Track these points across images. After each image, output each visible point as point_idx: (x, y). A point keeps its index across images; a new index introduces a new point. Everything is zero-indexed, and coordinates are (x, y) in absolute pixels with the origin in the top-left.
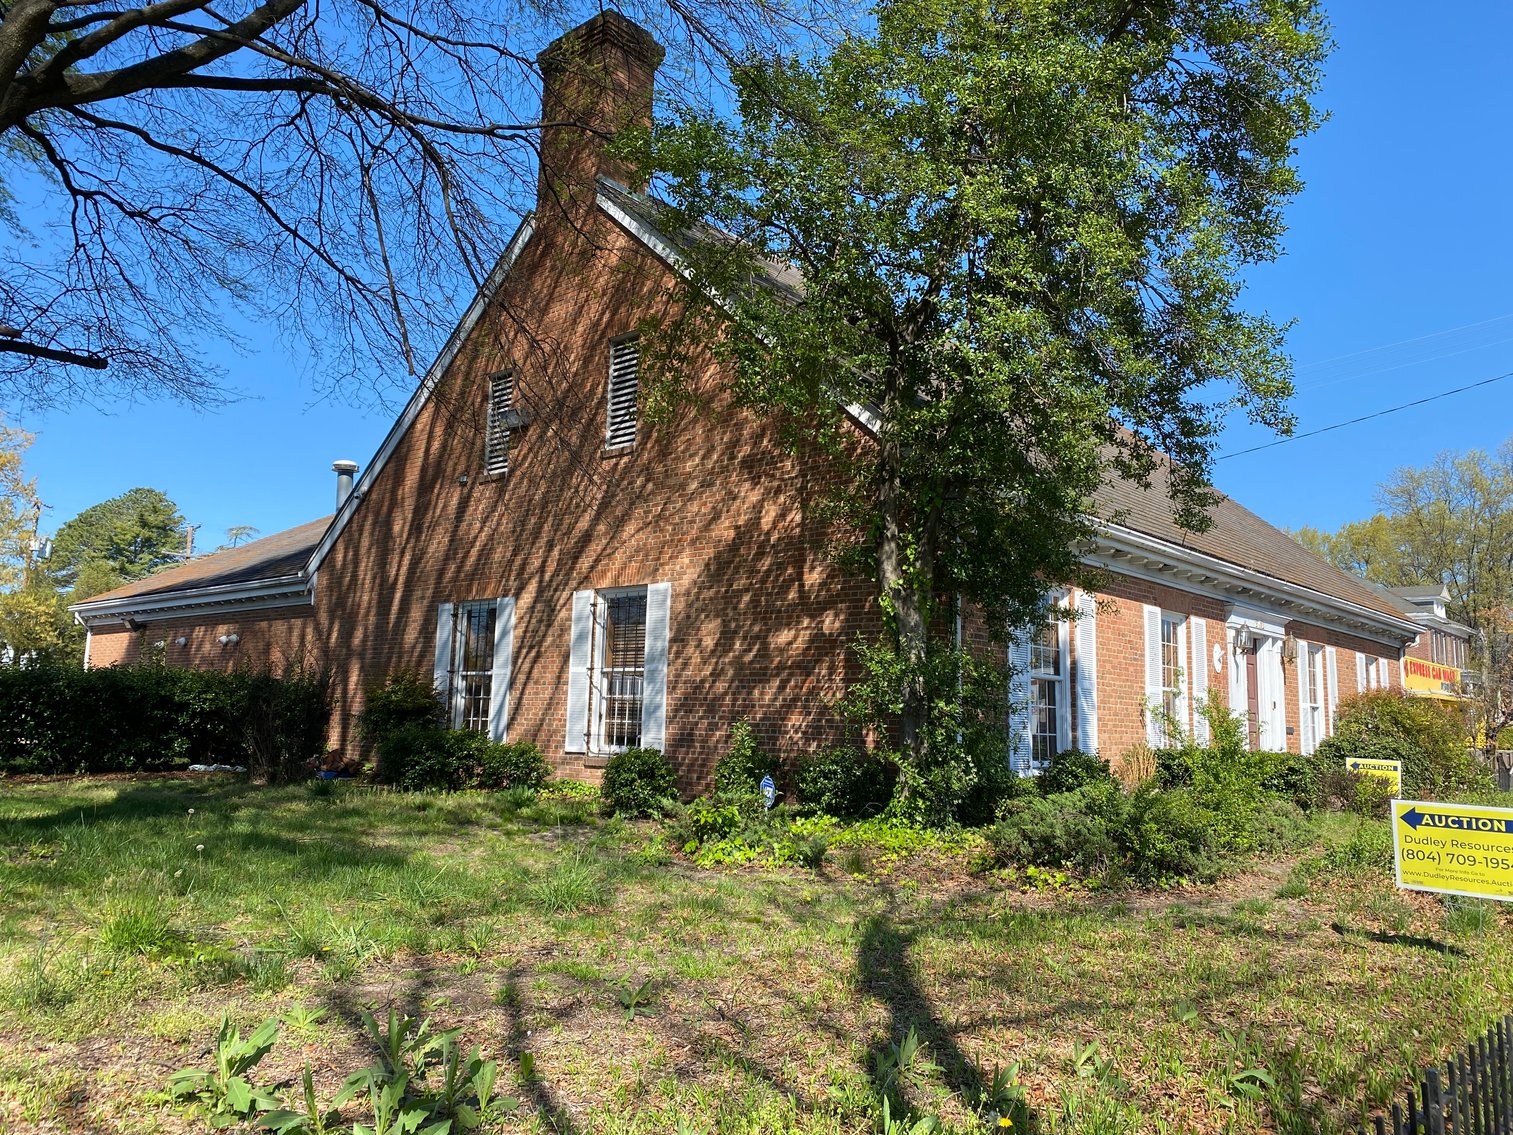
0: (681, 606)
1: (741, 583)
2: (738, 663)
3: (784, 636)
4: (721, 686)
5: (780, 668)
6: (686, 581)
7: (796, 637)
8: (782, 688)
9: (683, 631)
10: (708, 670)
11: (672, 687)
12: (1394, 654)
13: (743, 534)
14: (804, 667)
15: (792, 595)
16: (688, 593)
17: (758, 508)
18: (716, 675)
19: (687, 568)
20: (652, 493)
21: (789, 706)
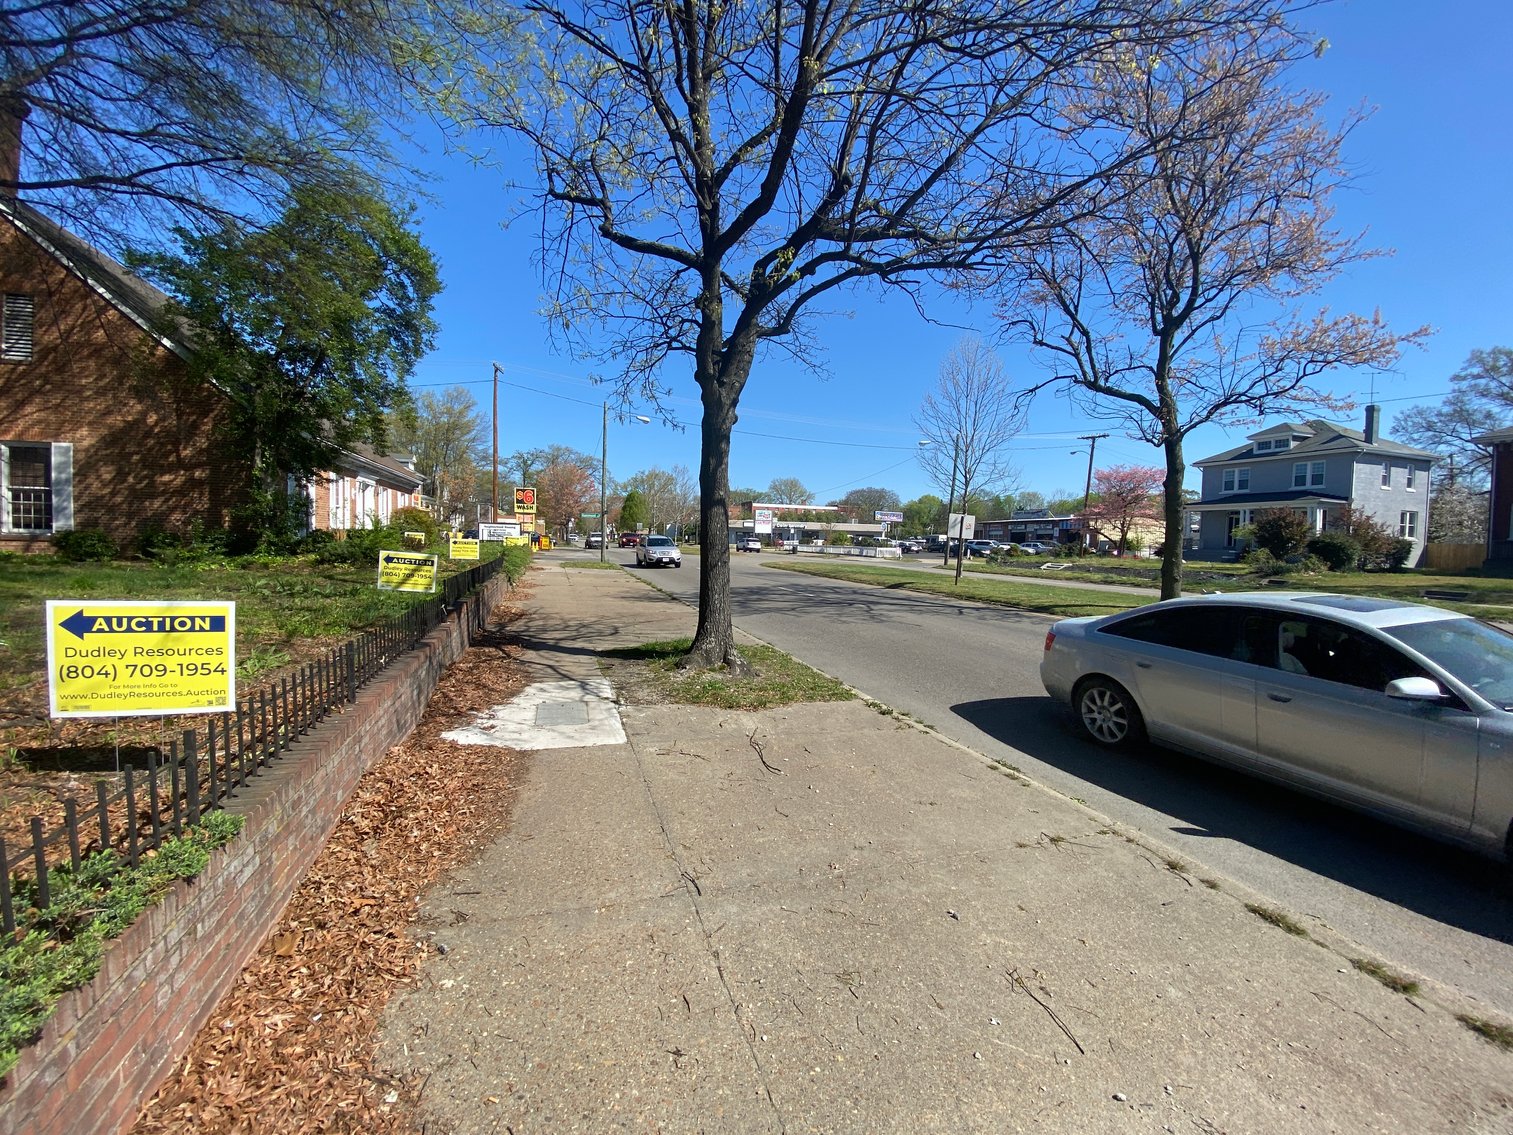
0: (81, 456)
1: (130, 448)
2: (132, 488)
3: (167, 478)
4: (119, 499)
5: (164, 493)
6: (86, 443)
7: (175, 479)
8: (167, 500)
9: (84, 468)
10: (107, 491)
11: (77, 499)
12: (410, 492)
13: (130, 426)
14: (181, 492)
15: (172, 458)
16: (87, 450)
17: (144, 414)
18: (113, 494)
19: (87, 437)
20: (49, 391)
21: (172, 510)
